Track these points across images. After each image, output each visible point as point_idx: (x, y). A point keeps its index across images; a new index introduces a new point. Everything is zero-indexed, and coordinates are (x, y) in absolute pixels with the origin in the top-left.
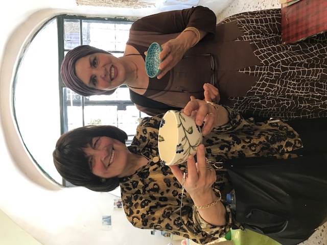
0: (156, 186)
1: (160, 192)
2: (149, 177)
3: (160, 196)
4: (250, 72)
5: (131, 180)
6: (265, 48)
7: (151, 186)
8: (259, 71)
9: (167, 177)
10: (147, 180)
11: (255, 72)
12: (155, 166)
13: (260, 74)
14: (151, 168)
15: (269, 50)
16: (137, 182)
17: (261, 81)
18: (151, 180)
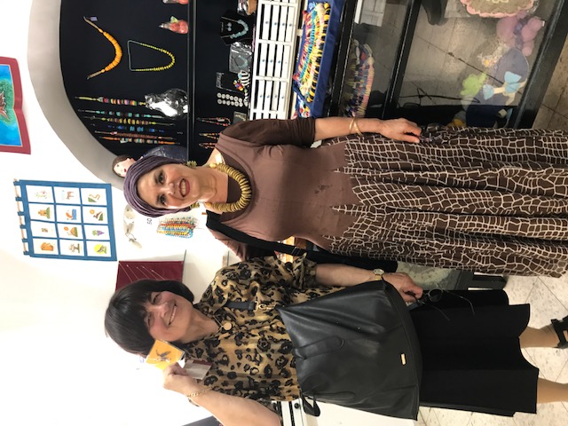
0: (225, 358)
1: (230, 366)
2: (219, 346)
3: (230, 371)
4: (346, 210)
5: (197, 347)
6: (369, 185)
7: (220, 357)
8: (357, 211)
9: (240, 348)
10: (216, 350)
11: (352, 211)
12: (227, 334)
13: (359, 214)
14: (222, 336)
15: (374, 187)
16: (202, 351)
17: (361, 221)
18: (221, 350)
